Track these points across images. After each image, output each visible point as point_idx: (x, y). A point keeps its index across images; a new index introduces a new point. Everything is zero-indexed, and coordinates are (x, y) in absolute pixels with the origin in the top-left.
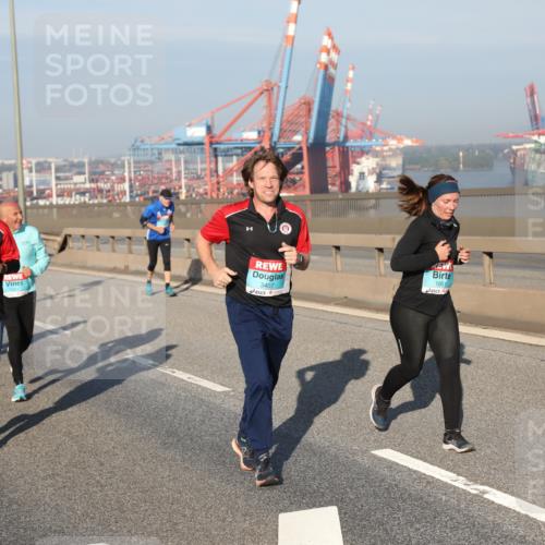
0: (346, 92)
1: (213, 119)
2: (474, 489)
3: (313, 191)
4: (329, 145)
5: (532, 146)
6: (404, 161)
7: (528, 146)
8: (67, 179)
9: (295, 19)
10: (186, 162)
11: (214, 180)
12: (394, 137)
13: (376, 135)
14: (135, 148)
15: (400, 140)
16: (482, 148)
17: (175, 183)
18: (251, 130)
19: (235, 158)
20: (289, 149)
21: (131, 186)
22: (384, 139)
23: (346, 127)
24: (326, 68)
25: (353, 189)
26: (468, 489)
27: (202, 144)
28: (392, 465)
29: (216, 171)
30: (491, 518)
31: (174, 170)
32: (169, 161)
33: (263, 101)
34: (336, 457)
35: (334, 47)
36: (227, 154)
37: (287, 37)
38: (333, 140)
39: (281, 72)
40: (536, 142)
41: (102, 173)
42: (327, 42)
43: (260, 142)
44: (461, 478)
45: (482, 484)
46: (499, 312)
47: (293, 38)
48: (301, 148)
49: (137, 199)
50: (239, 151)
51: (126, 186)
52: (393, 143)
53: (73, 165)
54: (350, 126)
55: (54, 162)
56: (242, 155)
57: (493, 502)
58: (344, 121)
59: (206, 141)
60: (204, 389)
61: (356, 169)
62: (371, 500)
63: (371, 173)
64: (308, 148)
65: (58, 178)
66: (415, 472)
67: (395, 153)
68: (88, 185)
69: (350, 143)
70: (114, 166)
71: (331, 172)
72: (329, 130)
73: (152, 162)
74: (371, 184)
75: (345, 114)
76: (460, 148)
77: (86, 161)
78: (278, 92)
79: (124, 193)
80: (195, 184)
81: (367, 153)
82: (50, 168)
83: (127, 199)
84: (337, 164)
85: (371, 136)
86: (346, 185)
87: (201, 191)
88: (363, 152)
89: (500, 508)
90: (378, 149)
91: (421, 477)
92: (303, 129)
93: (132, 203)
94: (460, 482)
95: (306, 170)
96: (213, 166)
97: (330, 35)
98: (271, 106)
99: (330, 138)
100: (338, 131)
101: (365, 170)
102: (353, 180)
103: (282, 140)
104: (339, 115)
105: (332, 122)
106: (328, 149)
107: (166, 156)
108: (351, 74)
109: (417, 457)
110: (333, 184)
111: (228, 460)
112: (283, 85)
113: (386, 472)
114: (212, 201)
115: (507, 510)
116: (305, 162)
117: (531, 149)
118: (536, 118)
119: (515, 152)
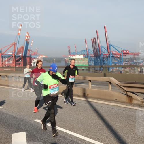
0: (31, 45)
1: (2, 50)
3: (23, 66)
4: (27, 56)
5: (69, 58)
7: (68, 58)
9: (20, 30)
11: (2, 63)
12: (41, 55)
13: (37, 55)
15: (42, 56)
16: (59, 58)
18: (10, 52)
19: (6, 58)
20: (19, 57)
22: (39, 56)
23: (31, 53)
24: (27, 40)
25: (32, 66)
28: (38, 123)
29: (2, 61)
33: (13, 46)
34: (26, 121)
35: (29, 36)
36: (5, 57)
37: (19, 33)
39: (17, 41)
40: (70, 57)
42: (27, 35)
43: (12, 55)
47: (20, 34)
50: (8, 57)
54: (32, 53)
57: (58, 130)
58: (31, 51)
59: (0, 54)
61: (33, 62)
62: (33, 130)
64: (23, 57)
67: (41, 58)
69: (31, 56)
71: (28, 62)
72: (27, 53)
75: (31, 50)
76: (54, 58)
78: (17, 45)
84: (29, 60)
85: (36, 55)
88: (35, 58)
92: (22, 53)
95: (22, 61)
96: (1, 60)
97: (28, 33)
98: (15, 48)
99: (27, 55)
100: (29, 53)
101: (35, 62)
102: (32, 64)
103: (17, 55)
104: (29, 50)
105: (28, 51)
106: (27, 57)
111: (2, 123)
112: (18, 43)
113: (36, 124)
115: (61, 131)
116: (22, 60)
117: (69, 59)
118: (70, 53)
119: (65, 59)
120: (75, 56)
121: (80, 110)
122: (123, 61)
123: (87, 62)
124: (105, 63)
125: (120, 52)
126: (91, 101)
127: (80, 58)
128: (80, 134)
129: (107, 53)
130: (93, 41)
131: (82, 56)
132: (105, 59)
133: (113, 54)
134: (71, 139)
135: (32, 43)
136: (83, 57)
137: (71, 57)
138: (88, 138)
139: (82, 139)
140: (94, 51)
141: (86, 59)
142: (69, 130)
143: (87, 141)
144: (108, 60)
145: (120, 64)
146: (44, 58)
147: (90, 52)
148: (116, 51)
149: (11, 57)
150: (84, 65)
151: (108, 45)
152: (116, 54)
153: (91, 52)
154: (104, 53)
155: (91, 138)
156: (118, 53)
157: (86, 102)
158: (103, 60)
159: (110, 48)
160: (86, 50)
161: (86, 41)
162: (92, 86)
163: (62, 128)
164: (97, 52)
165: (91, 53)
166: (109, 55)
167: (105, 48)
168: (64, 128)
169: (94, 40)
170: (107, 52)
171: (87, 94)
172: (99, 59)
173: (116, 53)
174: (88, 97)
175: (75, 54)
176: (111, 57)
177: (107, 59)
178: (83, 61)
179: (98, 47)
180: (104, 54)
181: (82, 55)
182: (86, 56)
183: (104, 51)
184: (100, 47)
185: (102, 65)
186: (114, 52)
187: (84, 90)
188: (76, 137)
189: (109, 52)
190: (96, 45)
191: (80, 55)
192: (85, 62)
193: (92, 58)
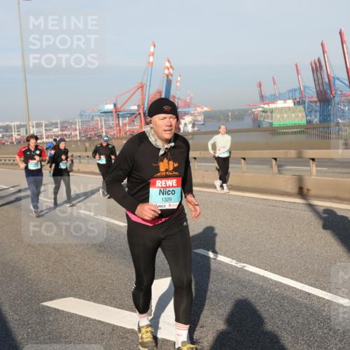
0: (177, 87)
1: (116, 100)
2: (239, 265)
5: (261, 109)
6: (205, 118)
7: (259, 109)
8: (50, 130)
9: (153, 54)
10: (105, 121)
11: (118, 128)
12: (199, 107)
13: (191, 106)
14: (81, 115)
15: (202, 108)
16: (239, 111)
17: (100, 130)
18: (134, 105)
19: (127, 118)
21: (80, 133)
22: (195, 108)
24: (168, 76)
25: (182, 131)
27: (112, 112)
29: (119, 124)
30: (247, 278)
31: (99, 124)
32: (97, 121)
33: (139, 92)
35: (171, 67)
36: (124, 116)
37: (149, 63)
39: (147, 78)
40: (263, 107)
41: (66, 127)
42: (167, 64)
43: (138, 111)
44: (234, 261)
46: (248, 185)
47: (152, 63)
49: (83, 138)
51: (78, 133)
52: (199, 110)
53: (53, 124)
55: (44, 123)
56: (130, 116)
57: (248, 271)
59: (114, 111)
60: (116, 225)
61: (183, 122)
63: (189, 123)
65: (46, 130)
67: (200, 114)
68: (60, 133)
70: (72, 123)
73: (89, 121)
74: (190, 128)
75: (177, 96)
76: (229, 111)
77: (59, 121)
78: (146, 88)
79: (76, 136)
80: (109, 130)
81: (188, 114)
82: (42, 126)
83: (78, 138)
85: (189, 107)
86: (178, 129)
87: (112, 134)
88: (186, 114)
89: (251, 273)
90: (193, 112)
93: (80, 140)
94: (233, 263)
96: (117, 122)
97: (169, 61)
98: (143, 95)
101: (187, 122)
102: (182, 127)
107: (95, 118)
112: (148, 84)
113: (200, 260)
114: (117, 138)
115: (255, 274)
117: (260, 111)
118: (262, 97)
119: (253, 112)
120: (273, 103)
121: (293, 227)
123: (303, 116)
124: (343, 116)
126: (316, 206)
127: (285, 107)
128: (296, 280)
130: (314, 67)
131: (290, 103)
132: (344, 106)
134: (277, 290)
135: (178, 81)
136: (292, 105)
137: (266, 106)
138: (316, 288)
139: (301, 291)
140: (318, 88)
141: (301, 108)
143: (314, 296)
146: (205, 113)
147: (308, 93)
149: (136, 115)
150: (297, 122)
153: (310, 92)
154: (341, 91)
155: (323, 289)
157: (306, 208)
158: (340, 108)
160: (300, 89)
161: (299, 68)
162: (317, 171)
163: (257, 267)
164: (325, 91)
165: (312, 93)
167: (344, 81)
168: (259, 267)
169: (316, 64)
171: (308, 190)
172: (330, 108)
174: (310, 197)
175: (274, 99)
178: (293, 112)
179: (327, 80)
180: (342, 95)
181: (291, 101)
182: (299, 102)
183: (341, 88)
184: (332, 79)
187: (300, 180)
188: (289, 287)
190: (321, 75)
191: (285, 100)
192: (298, 116)
193: (313, 105)
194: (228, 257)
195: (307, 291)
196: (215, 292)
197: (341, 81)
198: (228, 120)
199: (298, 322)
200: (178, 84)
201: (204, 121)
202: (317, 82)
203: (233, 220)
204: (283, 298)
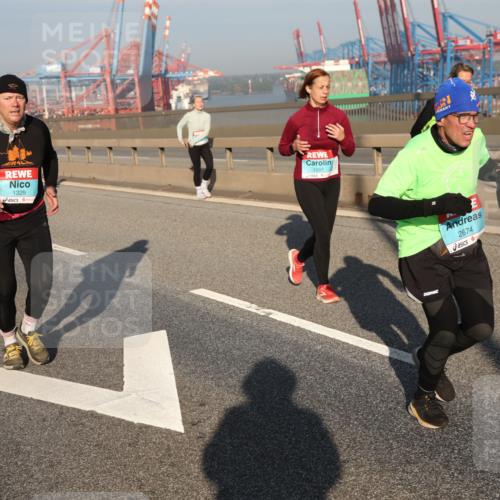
0: (165, 36)
2: (262, 312)
3: (144, 110)
4: (154, 76)
5: (299, 74)
6: (210, 89)
7: (297, 75)
10: (48, 91)
11: (70, 104)
12: (201, 70)
13: (189, 68)
15: (206, 72)
16: (265, 76)
17: (40, 107)
19: (84, 88)
20: (125, 80)
22: (194, 71)
23: (166, 63)
24: (150, 18)
25: (173, 108)
26: (259, 312)
27: (58, 77)
28: (205, 300)
29: (71, 98)
30: (274, 331)
31: (38, 97)
32: (34, 91)
34: (165, 296)
36: (81, 84)
38: (157, 73)
40: (302, 72)
43: (102, 76)
44: (254, 306)
45: (268, 308)
48: (133, 80)
50: (87, 83)
52: (201, 74)
54: (169, 63)
56: (89, 85)
57: (275, 320)
58: (164, 58)
59: (62, 75)
61: (175, 94)
62: (190, 324)
63: (186, 97)
64: (139, 80)
66: (222, 303)
67: (202, 82)
69: (170, 75)
71: (156, 97)
72: (154, 65)
74: (186, 105)
75: (165, 53)
76: (248, 77)
80: (55, 107)
81: (183, 82)
84: (161, 90)
85: (184, 71)
86: (168, 106)
87: (60, 113)
88: (179, 81)
89: (281, 323)
90: (190, 79)
91: (225, 306)
92: (133, 66)
94: (253, 308)
95: (138, 96)
96: (68, 94)
98: (109, 49)
99: (154, 71)
100: (160, 66)
101: (182, 95)
102: (173, 102)
103: (119, 74)
104: (160, 54)
105: (156, 58)
106: (153, 79)
107: (32, 87)
108: (168, 23)
109: (223, 293)
110: (158, 106)
113: (201, 304)
115: (286, 324)
116: (137, 89)
117: (298, 77)
118: (301, 55)
119: (287, 80)
122: (493, 72)
123: (364, 86)
124: (427, 85)
125: (484, 37)
127: (337, 72)
129: (436, 48)
130: (383, 6)
131: (344, 65)
132: (428, 69)
133: (458, 49)
134: (319, 347)
135: (166, 28)
136: (348, 68)
137: (306, 69)
139: (356, 348)
140: (388, 41)
141: (361, 72)
142: (310, 319)
143: (375, 354)
144: (440, 73)
145: (484, 84)
147: (373, 49)
148: (468, 38)
149: (98, 83)
150: (355, 95)
151: (440, 18)
152: (467, 49)
153: (375, 46)
154: (423, 46)
156: (475, 44)
158: (422, 73)
159: (445, 29)
160: (361, 42)
161: (359, 7)
163: (289, 313)
164: (399, 45)
165: (378, 49)
166: (444, 52)
167: (428, 29)
168: (293, 314)
170: (436, 43)
172: (406, 72)
173: (468, 43)
175: (323, 56)
176: (448, 60)
177: (436, 70)
178: (350, 80)
179: (402, 28)
180: (425, 53)
181: (346, 61)
182: (358, 63)
183: (424, 41)
184: (410, 27)
185: (419, 91)
186: (461, 42)
187: (358, 181)
188: (338, 343)
189: (443, 44)
190: (393, 20)
191: (337, 60)
192: (357, 85)
193: (381, 68)
194: (245, 300)
195: (365, 347)
196: (225, 353)
197: (424, 30)
198: (247, 93)
199: (350, 394)
200: (167, 32)
201: (209, 93)
202: (386, 31)
203: (253, 244)
204: (328, 359)
